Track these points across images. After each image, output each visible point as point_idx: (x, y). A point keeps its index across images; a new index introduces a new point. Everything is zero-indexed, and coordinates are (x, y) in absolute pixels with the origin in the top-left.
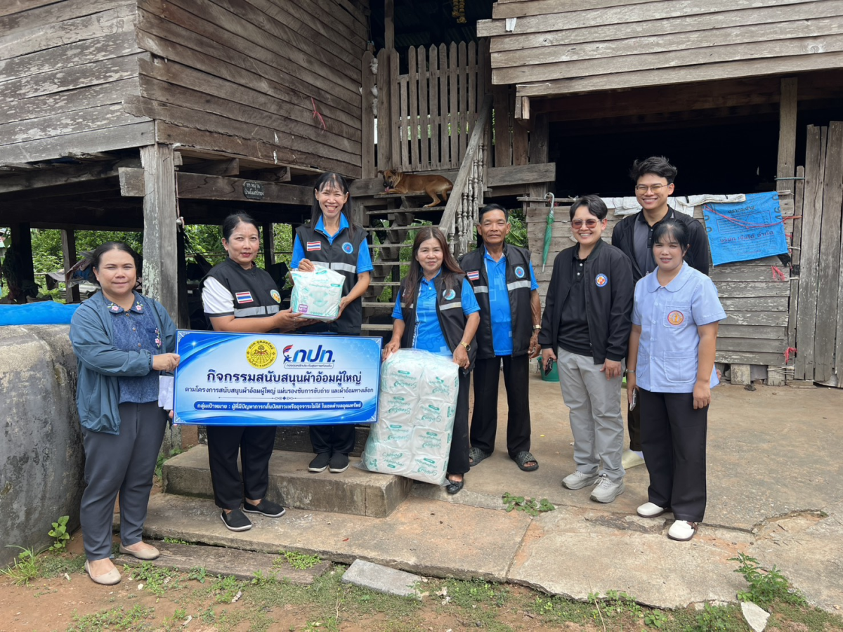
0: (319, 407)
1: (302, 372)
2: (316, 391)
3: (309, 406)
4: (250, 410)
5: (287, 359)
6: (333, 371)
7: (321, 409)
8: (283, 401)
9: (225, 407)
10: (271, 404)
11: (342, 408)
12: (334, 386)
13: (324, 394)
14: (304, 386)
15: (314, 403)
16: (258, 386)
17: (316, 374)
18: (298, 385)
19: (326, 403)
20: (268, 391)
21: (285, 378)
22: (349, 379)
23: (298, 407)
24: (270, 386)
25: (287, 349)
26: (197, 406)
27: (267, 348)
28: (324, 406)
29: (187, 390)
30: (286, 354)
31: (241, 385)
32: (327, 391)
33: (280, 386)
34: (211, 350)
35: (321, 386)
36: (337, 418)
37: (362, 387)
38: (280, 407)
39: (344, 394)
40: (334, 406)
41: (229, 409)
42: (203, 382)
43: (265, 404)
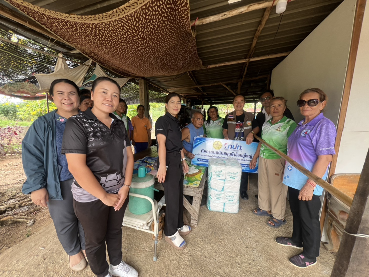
1: (230, 152)
5: (226, 147)
6: (242, 153)
9: (206, 161)
11: (245, 166)
12: (242, 158)
17: (235, 153)
21: (225, 154)
22: (247, 156)
24: (220, 156)
25: (226, 144)
26: (198, 159)
27: (219, 143)
30: (225, 146)
31: (211, 154)
32: (239, 160)
33: (223, 156)
34: (203, 143)
35: (237, 157)
39: (245, 161)
42: (200, 153)
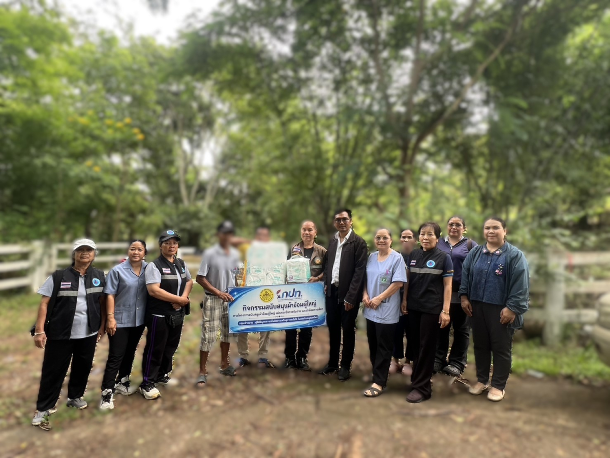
0: (297, 319)
1: (287, 303)
2: (294, 312)
3: (292, 320)
4: (264, 323)
5: (279, 297)
6: (302, 301)
7: (298, 320)
8: (279, 318)
9: (252, 323)
10: (273, 320)
11: (308, 319)
12: (303, 308)
13: (299, 313)
14: (288, 309)
15: (294, 318)
16: (266, 311)
17: (294, 303)
18: (286, 310)
19: (300, 318)
20: (272, 314)
21: (279, 307)
22: (310, 304)
23: (286, 320)
24: (273, 311)
25: (278, 292)
26: (239, 323)
27: (269, 292)
28: (299, 319)
29: (234, 316)
30: (278, 294)
31: (259, 311)
32: (300, 311)
33: (277, 310)
34: (243, 296)
35: (297, 309)
36: (306, 325)
37: (317, 307)
38: (278, 321)
39: (308, 312)
40: (304, 319)
41: (254, 324)
42: (241, 312)
43: (271, 320)
